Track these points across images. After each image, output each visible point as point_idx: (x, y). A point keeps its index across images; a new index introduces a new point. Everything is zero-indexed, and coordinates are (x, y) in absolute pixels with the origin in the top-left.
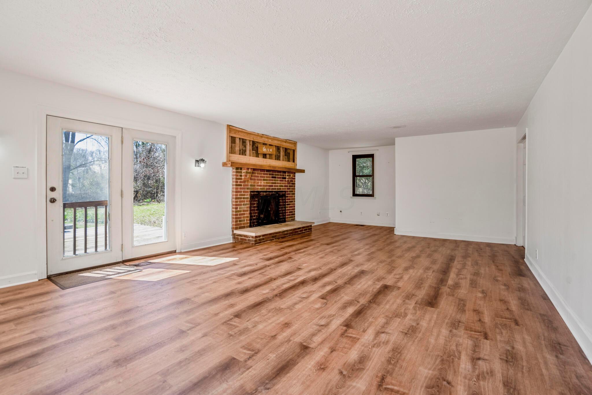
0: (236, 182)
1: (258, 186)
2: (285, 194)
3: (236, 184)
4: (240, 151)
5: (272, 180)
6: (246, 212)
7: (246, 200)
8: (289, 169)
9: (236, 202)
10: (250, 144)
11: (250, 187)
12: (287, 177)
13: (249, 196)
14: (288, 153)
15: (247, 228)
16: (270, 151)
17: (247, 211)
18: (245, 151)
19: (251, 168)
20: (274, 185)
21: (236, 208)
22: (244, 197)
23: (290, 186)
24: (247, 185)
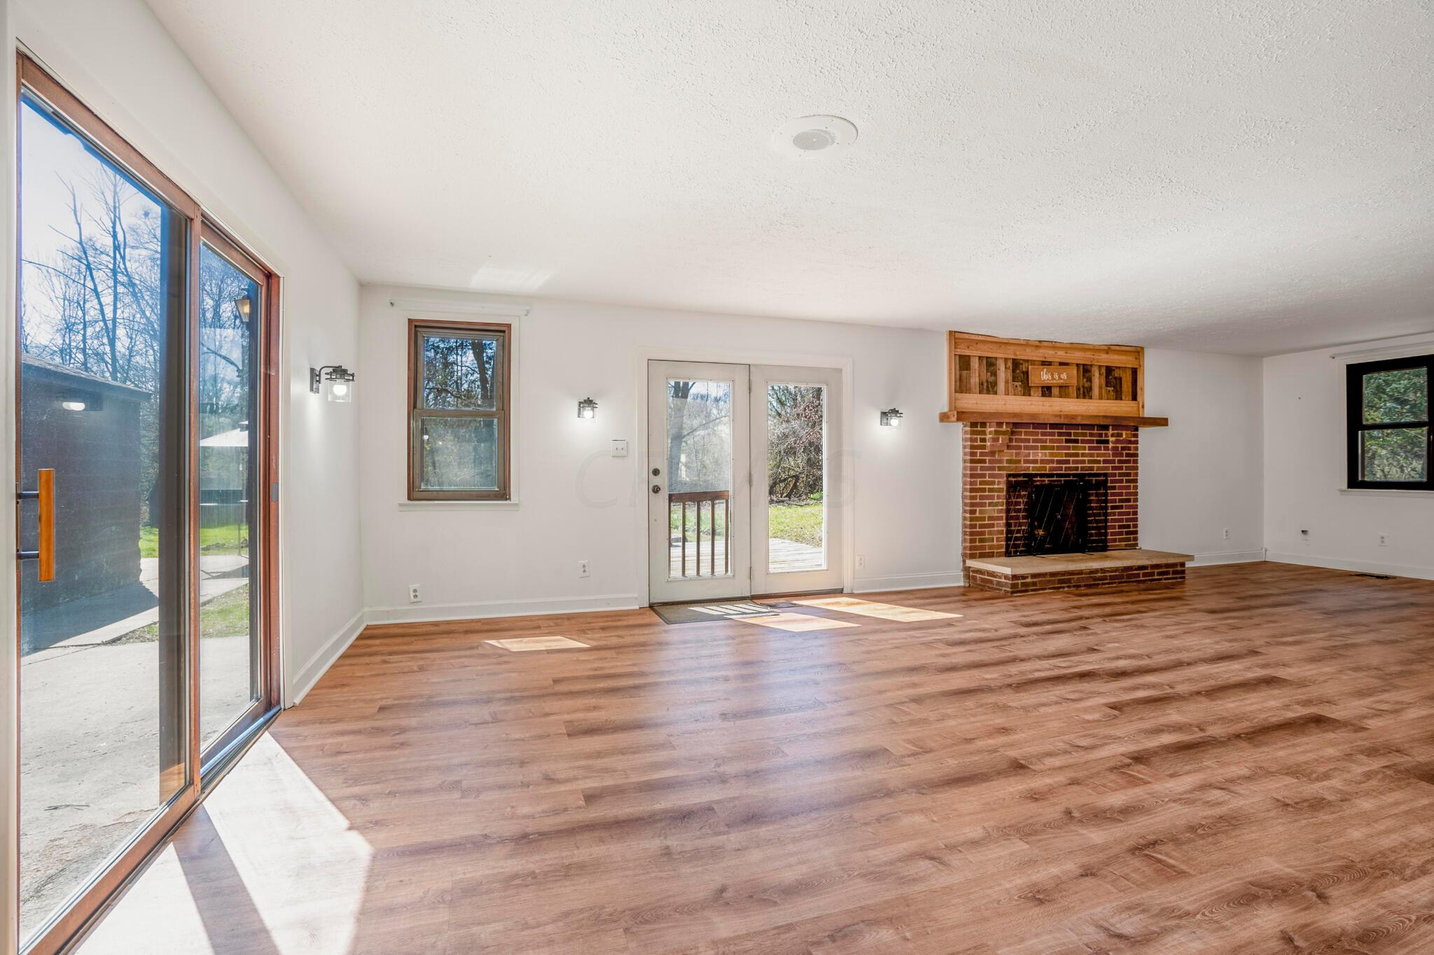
0: (972, 454)
1: (1027, 461)
2: (1107, 480)
3: (971, 460)
4: (982, 384)
5: (1068, 448)
6: (996, 522)
7: (996, 494)
8: (1116, 418)
9: (972, 498)
10: (1006, 368)
11: (1005, 465)
12: (1111, 439)
13: (1003, 486)
14: (1115, 378)
15: (1000, 556)
16: (1060, 378)
17: (1000, 518)
18: (994, 384)
19: (1007, 423)
20: (1071, 459)
21: (972, 512)
22: (992, 487)
23: (1120, 462)
24: (1000, 461)
